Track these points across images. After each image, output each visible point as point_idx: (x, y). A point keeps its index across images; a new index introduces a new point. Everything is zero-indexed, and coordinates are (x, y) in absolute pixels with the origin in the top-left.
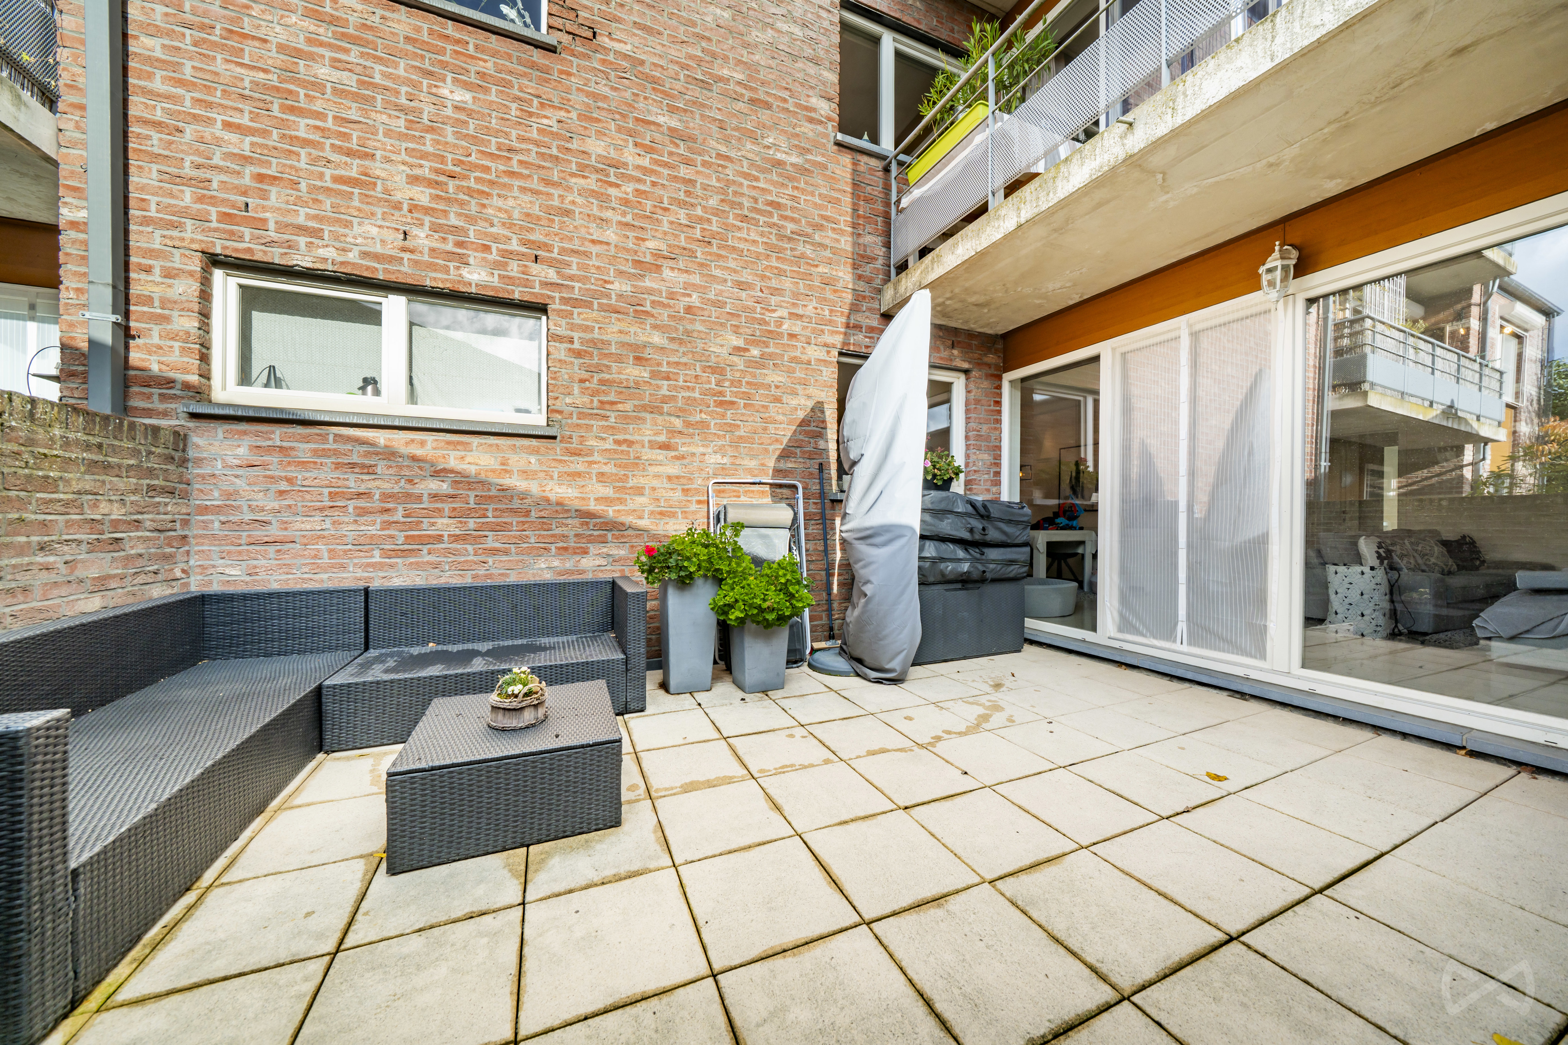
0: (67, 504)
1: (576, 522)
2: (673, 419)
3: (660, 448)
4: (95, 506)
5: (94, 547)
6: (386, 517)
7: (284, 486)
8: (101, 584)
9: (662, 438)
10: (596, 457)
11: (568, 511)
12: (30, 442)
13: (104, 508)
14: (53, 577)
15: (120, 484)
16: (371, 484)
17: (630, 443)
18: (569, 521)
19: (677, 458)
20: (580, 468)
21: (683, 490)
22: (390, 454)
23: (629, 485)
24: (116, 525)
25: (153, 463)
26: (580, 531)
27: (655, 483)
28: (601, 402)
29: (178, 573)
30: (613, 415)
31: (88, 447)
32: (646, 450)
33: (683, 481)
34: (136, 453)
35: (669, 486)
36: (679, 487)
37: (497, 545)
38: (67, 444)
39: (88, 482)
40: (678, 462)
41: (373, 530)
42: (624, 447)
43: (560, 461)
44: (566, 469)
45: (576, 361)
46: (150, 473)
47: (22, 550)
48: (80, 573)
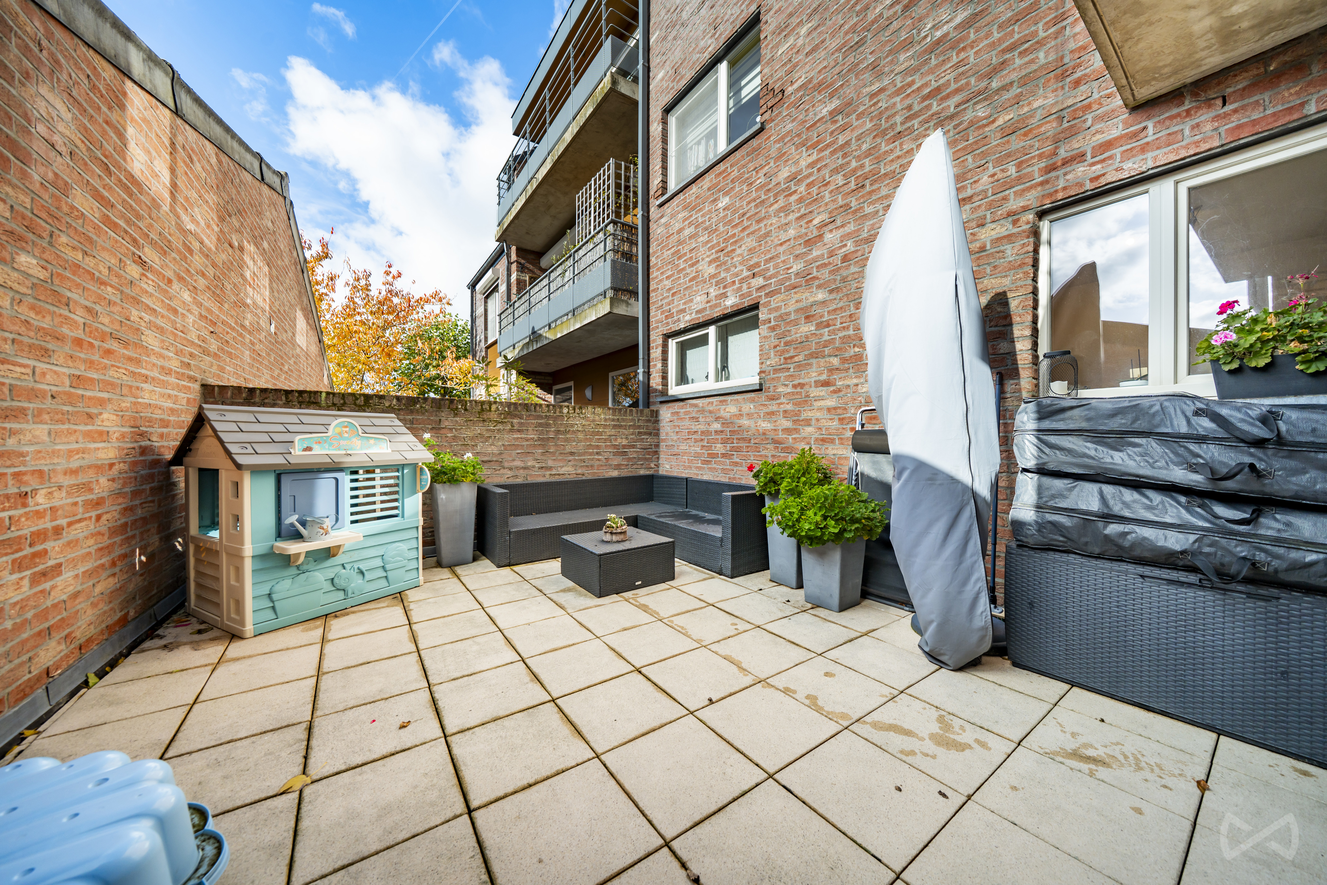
0: (605, 439)
1: (771, 446)
2: (831, 359)
3: (822, 386)
4: (616, 440)
5: (615, 454)
6: (701, 444)
7: (677, 430)
8: (618, 467)
9: (824, 377)
10: (783, 400)
11: (768, 439)
12: (594, 421)
13: (619, 440)
14: (601, 463)
15: (626, 432)
16: (698, 427)
17: (802, 385)
18: (768, 446)
19: (834, 392)
20: (775, 408)
21: (839, 419)
22: (702, 411)
23: (801, 418)
24: (624, 447)
25: (641, 423)
26: (774, 453)
27: (818, 415)
28: (785, 359)
29: (652, 465)
30: (792, 366)
31: (613, 420)
32: (813, 389)
33: (839, 411)
34: (633, 420)
35: (829, 416)
36: (836, 417)
37: (738, 460)
38: (606, 420)
39: (613, 432)
40: (835, 395)
41: (698, 449)
42: (799, 390)
43: (764, 405)
44: (767, 410)
45: (773, 334)
46: (639, 427)
47: (591, 454)
48: (610, 462)
